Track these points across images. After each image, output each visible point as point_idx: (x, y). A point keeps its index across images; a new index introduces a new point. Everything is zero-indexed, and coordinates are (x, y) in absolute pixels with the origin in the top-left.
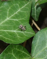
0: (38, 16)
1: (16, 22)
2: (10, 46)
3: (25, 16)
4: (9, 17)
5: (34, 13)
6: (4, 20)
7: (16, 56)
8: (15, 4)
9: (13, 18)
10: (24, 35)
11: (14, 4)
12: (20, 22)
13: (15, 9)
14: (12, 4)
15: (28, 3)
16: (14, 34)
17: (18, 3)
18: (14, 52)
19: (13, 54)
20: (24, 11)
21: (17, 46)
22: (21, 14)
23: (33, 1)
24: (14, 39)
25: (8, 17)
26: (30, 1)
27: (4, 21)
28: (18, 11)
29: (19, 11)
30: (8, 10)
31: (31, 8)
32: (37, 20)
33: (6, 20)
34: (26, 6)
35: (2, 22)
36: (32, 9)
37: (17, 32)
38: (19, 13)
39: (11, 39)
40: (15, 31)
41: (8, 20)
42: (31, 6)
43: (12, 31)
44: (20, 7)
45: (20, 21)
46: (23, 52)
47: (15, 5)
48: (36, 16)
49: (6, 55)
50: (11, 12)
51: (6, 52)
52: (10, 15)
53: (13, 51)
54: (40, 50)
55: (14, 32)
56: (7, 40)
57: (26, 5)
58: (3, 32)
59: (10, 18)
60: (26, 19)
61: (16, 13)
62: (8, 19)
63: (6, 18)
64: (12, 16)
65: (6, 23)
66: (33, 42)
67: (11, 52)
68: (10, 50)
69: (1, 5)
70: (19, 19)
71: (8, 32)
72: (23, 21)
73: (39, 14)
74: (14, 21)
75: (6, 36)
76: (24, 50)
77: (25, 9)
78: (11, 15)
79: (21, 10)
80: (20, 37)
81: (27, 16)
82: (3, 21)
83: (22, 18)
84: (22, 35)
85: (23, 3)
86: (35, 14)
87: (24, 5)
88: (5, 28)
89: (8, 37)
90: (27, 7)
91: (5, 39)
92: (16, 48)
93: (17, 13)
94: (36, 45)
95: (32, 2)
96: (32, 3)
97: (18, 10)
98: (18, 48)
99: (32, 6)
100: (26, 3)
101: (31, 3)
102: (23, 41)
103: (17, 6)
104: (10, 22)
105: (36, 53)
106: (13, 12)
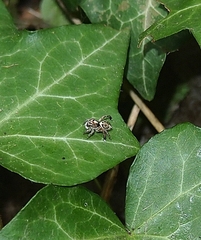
0: (154, 82)
1: (70, 104)
2: (43, 193)
3: (104, 83)
6: (28, 97)
9: (60, 90)
10: (98, 153)
11: (62, 40)
12: (84, 107)
13: (65, 57)
14: (56, 41)
15: (114, 34)
16: (61, 151)
17: (80, 35)
18: (60, 215)
19: (56, 221)
20: (99, 64)
21: (70, 191)
22: (87, 78)
23: (135, 28)
24: (60, 167)
25: (41, 88)
26: (123, 28)
27: (26, 104)
29: (81, 64)
30: (41, 63)
31: (124, 52)
32: (150, 96)
33: (32, 99)
35: (19, 107)
37: (72, 143)
38: (83, 72)
39: (50, 167)
40: (64, 139)
41: (40, 99)
42: (126, 46)
43: (54, 138)
44: (86, 52)
45: (83, 102)
46: (95, 213)
47: (67, 44)
48: (148, 83)
49: (30, 226)
50: (52, 69)
51: (31, 215)
52: (46, 81)
53: (58, 209)
54: (157, 205)
55: (62, 141)
56: (35, 169)
57: (107, 42)
58: (23, 143)
59: (48, 92)
60: (105, 94)
61: (70, 72)
62: (40, 93)
63: (31, 92)
64: (56, 82)
65: (34, 108)
66: (130, 177)
67: (50, 215)
68: (44, 207)
69: (16, 43)
70: (82, 93)
71: (39, 142)
72: (93, 103)
73: (156, 74)
74: (60, 100)
75: (31, 155)
76: (96, 205)
77: (103, 59)
78: (50, 82)
79: (90, 61)
80: (82, 160)
81: (111, 84)
82: (21, 103)
83: (91, 89)
84: (88, 154)
85: (98, 34)
86: (144, 76)
87: (100, 44)
88: (30, 128)
89: (40, 160)
90: (111, 52)
91: (27, 167)
92: (66, 199)
93: (75, 72)
95: (131, 31)
96: (131, 34)
97: (77, 63)
98: (77, 199)
99: (131, 45)
101: (128, 33)
102: (93, 175)
103: (74, 48)
104: (48, 105)
105: (143, 217)
106: (60, 69)
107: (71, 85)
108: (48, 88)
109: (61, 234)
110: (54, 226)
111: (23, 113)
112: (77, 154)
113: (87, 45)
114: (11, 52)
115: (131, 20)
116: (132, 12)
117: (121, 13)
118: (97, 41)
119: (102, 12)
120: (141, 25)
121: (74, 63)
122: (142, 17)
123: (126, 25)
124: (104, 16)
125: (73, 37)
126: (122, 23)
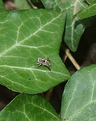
0: (77, 42)
1: (34, 51)
2: (19, 98)
3: (52, 41)
4: (21, 40)
5: (70, 36)
6: (11, 46)
7: (30, 118)
8: (34, 16)
9: (28, 43)
10: (48, 78)
11: (31, 16)
12: (41, 53)
13: (32, 26)
14: (28, 17)
15: (58, 15)
16: (28, 75)
17: (40, 14)
18: (27, 110)
19: (25, 113)
20: (50, 30)
21: (33, 97)
22: (43, 37)
23: (69, 12)
24: (28, 84)
25: (19, 41)
26: (62, 12)
27: (10, 49)
28: (38, 31)
29: (40, 29)
30: (19, 28)
31: (63, 25)
32: (74, 49)
33: (14, 47)
34: (54, 22)
35: (6, 51)
36: (67, 27)
37: (34, 71)
38: (41, 34)
39: (22, 84)
40: (30, 69)
41: (18, 47)
42: (64, 22)
43: (25, 68)
44: (43, 23)
45: (41, 50)
46: (45, 110)
47: (33, 19)
48: (74, 42)
49: (11, 115)
50: (25, 32)
51: (12, 109)
52: (21, 38)
53: (26, 106)
54: (78, 107)
55: (29, 70)
57: (54, 19)
58: (8, 70)
59: (22, 44)
60: (52, 46)
61: (34, 34)
62: (17, 44)
63: (13, 43)
64: (27, 39)
65: (14, 52)
66: (64, 91)
67: (22, 109)
68: (18, 105)
69: (6, 17)
70: (40, 45)
71: (17, 70)
72: (46, 50)
73: (79, 38)
74: (29, 48)
75: (12, 77)
76: (46, 106)
77: (52, 28)
78: (23, 38)
79: (45, 28)
80: (40, 81)
81: (56, 41)
82: (7, 49)
83: (45, 44)
84: (43, 78)
85: (50, 15)
86: (72, 39)
87: (50, 20)
89: (17, 80)
90: (56, 24)
91: (10, 83)
92: (30, 101)
93: (37, 34)
94: (70, 98)
95: (67, 14)
96: (67, 16)
97: (38, 29)
98: (36, 101)
99: (66, 22)
100: (55, 16)
101: (65, 15)
102: (45, 89)
103: (36, 21)
104: (22, 50)
105: (70, 113)
106: (29, 32)
107: (35, 41)
108: (22, 41)
109: (27, 120)
110: (23, 116)
111: (8, 54)
112: (37, 78)
113: (44, 20)
114: (3, 21)
115: (67, 8)
116: (68, 4)
117: (62, 4)
118: (49, 18)
119: (52, 3)
120: (72, 11)
121: (36, 29)
122: (73, 7)
123: (64, 11)
124: (52, 5)
125: (36, 15)
126: (62, 10)
